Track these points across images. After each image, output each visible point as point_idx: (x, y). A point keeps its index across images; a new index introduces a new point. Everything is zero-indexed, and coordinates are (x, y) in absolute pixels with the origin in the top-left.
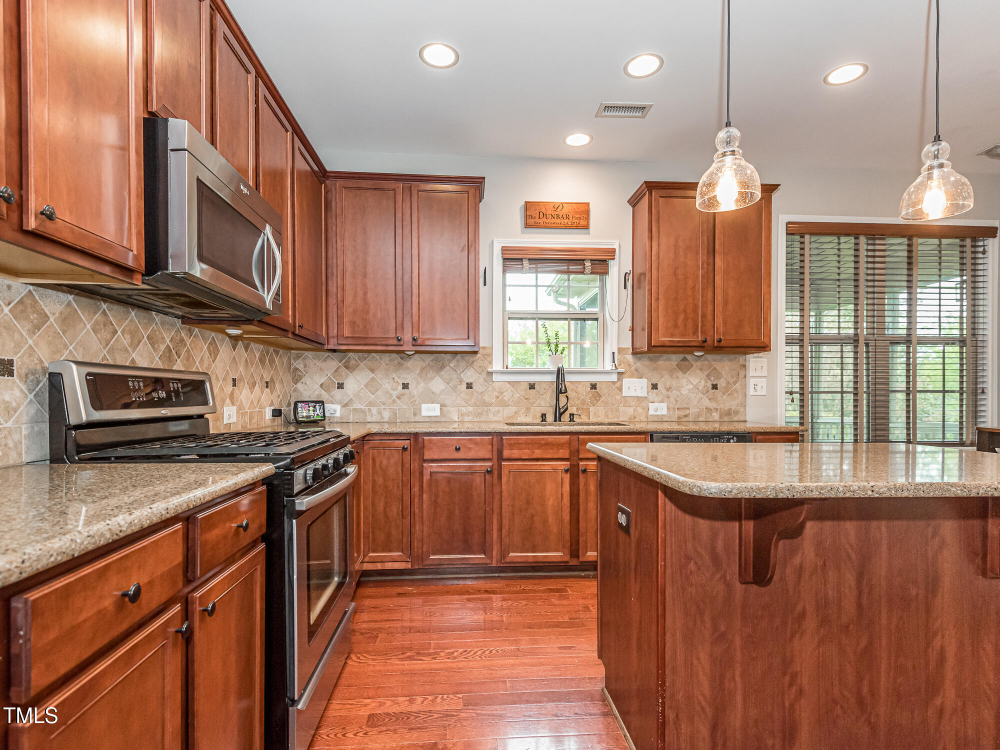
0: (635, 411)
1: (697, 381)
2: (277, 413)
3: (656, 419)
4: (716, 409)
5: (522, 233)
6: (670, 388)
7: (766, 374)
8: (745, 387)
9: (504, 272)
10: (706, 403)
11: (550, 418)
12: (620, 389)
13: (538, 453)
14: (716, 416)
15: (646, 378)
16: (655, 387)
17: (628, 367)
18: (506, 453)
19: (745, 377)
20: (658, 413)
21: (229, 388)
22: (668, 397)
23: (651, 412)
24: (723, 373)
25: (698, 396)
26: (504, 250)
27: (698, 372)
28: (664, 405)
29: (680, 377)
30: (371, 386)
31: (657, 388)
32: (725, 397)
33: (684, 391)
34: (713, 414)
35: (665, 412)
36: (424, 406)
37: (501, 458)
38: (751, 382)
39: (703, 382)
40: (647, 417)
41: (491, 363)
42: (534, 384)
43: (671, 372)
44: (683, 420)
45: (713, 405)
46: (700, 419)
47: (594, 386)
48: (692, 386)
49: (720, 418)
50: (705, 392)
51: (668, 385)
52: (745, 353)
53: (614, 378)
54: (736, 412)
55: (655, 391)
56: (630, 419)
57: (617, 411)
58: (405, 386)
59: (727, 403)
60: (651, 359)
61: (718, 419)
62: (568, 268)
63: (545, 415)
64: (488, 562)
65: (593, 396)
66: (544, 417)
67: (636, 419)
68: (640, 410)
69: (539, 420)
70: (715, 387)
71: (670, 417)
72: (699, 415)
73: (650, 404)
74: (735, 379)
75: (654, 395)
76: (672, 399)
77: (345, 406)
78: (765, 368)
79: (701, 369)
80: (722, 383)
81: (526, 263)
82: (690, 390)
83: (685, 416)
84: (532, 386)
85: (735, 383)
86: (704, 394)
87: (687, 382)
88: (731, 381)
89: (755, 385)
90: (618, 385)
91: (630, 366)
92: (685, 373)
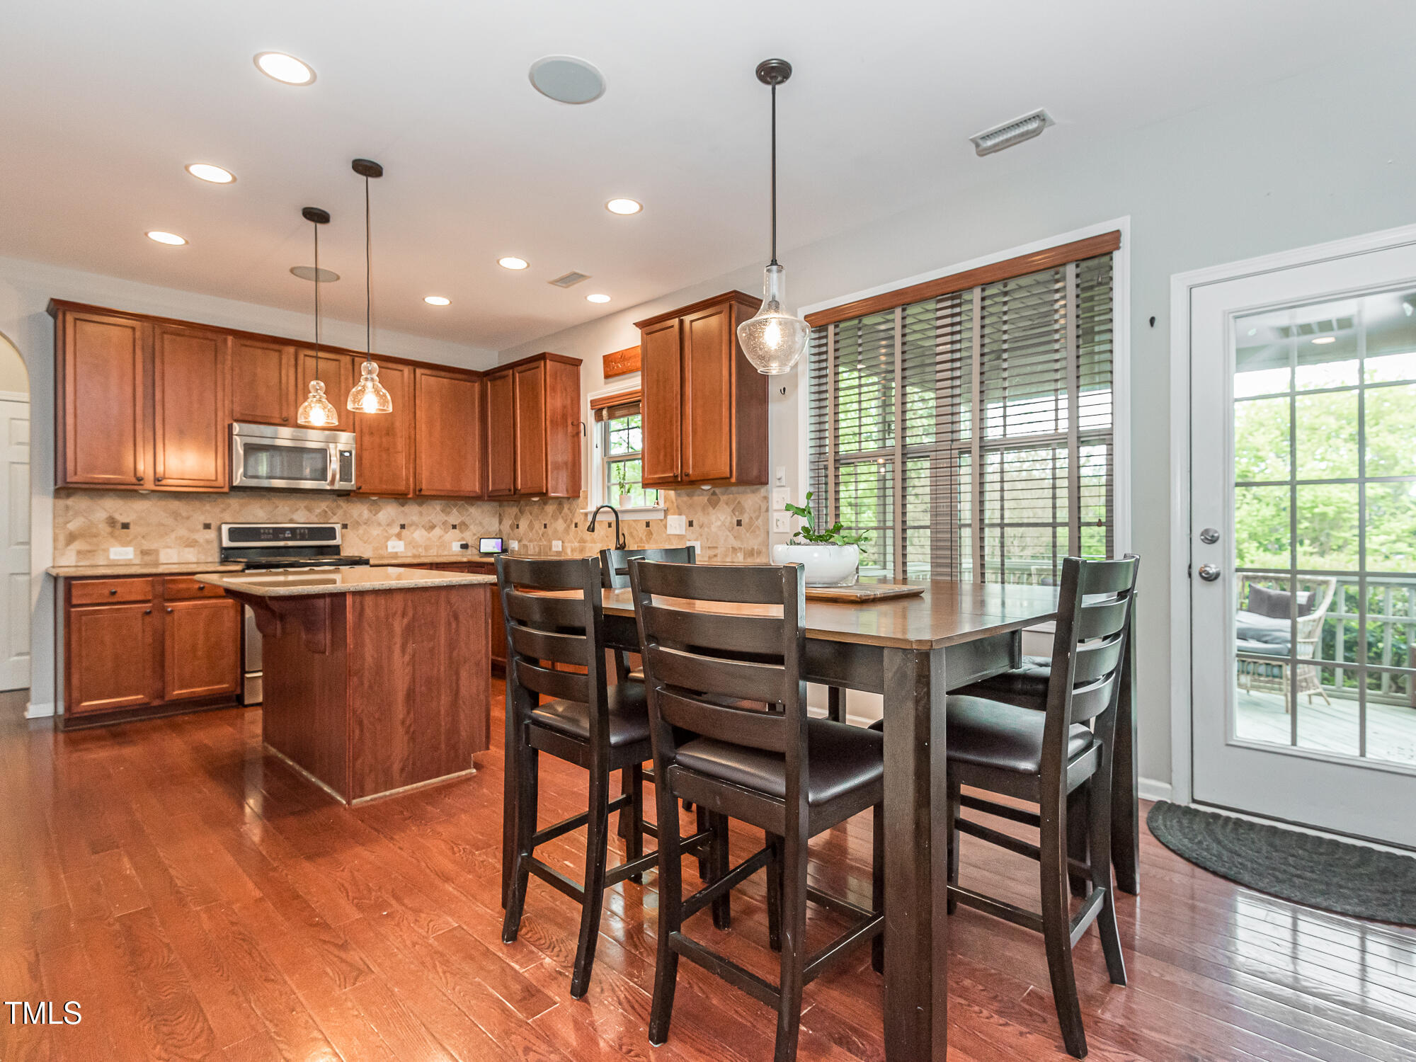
1: (725, 517)
2: (464, 547)
4: (740, 549)
5: (606, 383)
6: (704, 525)
8: (767, 522)
10: (733, 542)
12: (666, 527)
14: (741, 557)
15: (685, 514)
16: (691, 524)
17: (671, 504)
19: (767, 510)
21: (397, 529)
22: (702, 535)
24: (747, 507)
25: (726, 534)
27: (725, 506)
28: (699, 545)
29: (711, 513)
30: (531, 526)
31: (693, 526)
32: (748, 535)
33: (714, 529)
34: (738, 555)
36: (554, 543)
38: (774, 516)
39: (729, 518)
41: (587, 504)
42: (611, 523)
43: (704, 508)
45: (737, 544)
47: (648, 524)
48: (721, 523)
50: (731, 529)
51: (702, 520)
53: (662, 515)
54: (759, 553)
55: (691, 528)
58: (545, 526)
59: (750, 542)
60: (688, 494)
61: (742, 561)
65: (647, 534)
70: (739, 523)
72: (727, 556)
74: (757, 513)
75: (691, 533)
76: (705, 537)
77: (519, 541)
79: (727, 504)
80: (745, 520)
82: (719, 527)
83: (716, 557)
84: (610, 525)
85: (757, 518)
86: (731, 532)
87: (717, 517)
88: (754, 516)
89: (777, 520)
90: (664, 522)
91: (672, 502)
92: (714, 508)
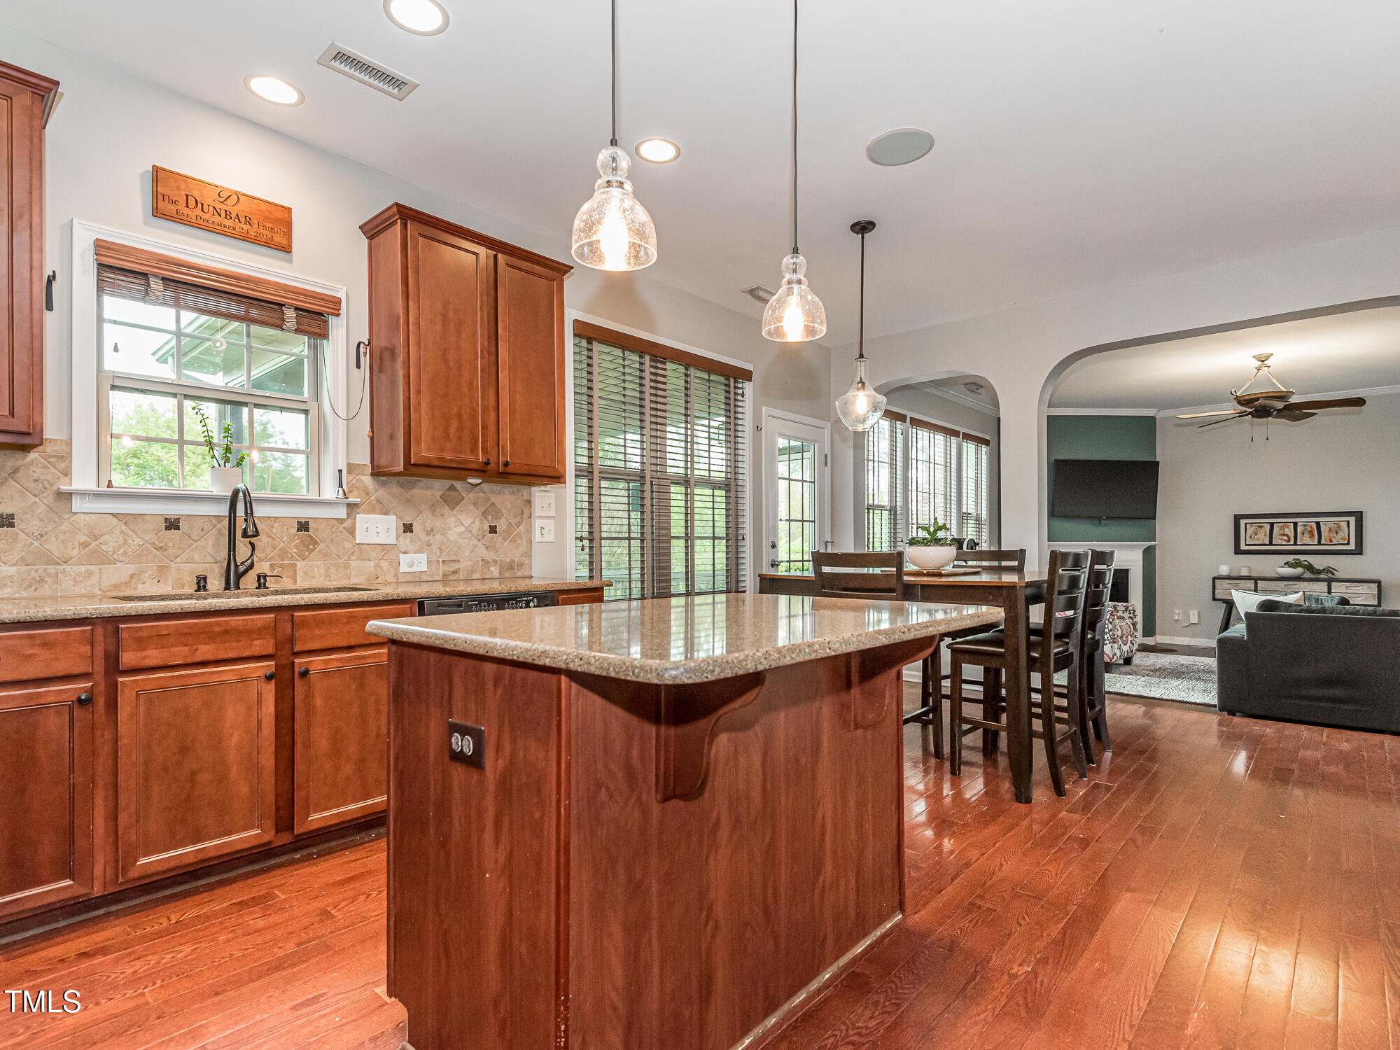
0: (377, 566)
1: (469, 521)
3: (410, 579)
4: (495, 562)
6: (432, 530)
7: (554, 515)
8: (529, 530)
9: (100, 290)
10: (482, 552)
11: (215, 584)
12: (352, 531)
13: (206, 651)
14: (495, 571)
15: (395, 514)
16: (408, 528)
17: (365, 496)
18: (128, 658)
19: (530, 517)
20: (415, 569)
22: (429, 545)
23: (403, 568)
24: (504, 511)
25: (471, 543)
26: (101, 247)
27: (471, 507)
28: (423, 557)
29: (447, 515)
31: (411, 531)
32: (506, 543)
33: (452, 536)
34: (491, 569)
35: (424, 567)
37: (113, 667)
38: (538, 523)
39: (477, 523)
40: (396, 576)
41: (67, 473)
42: (177, 520)
43: (433, 508)
44: (451, 578)
45: (490, 556)
46: (475, 576)
47: (303, 526)
48: (462, 529)
49: (500, 574)
50: (480, 537)
51: (429, 524)
52: (531, 484)
53: (342, 513)
54: (521, 565)
55: (409, 534)
56: (368, 580)
57: (347, 567)
59: (509, 552)
60: (402, 485)
61: (498, 576)
62: (247, 312)
63: (205, 578)
64: (83, 891)
65: (302, 542)
66: (201, 583)
67: (379, 580)
68: (384, 564)
69: (190, 589)
70: (493, 530)
71: (432, 575)
72: (473, 571)
73: (401, 555)
74: (518, 519)
75: (408, 541)
76: (435, 547)
78: (553, 505)
79: (475, 504)
80: (502, 525)
81: (156, 285)
82: (460, 534)
83: (455, 572)
84: (172, 524)
85: (518, 524)
86: (479, 540)
87: (456, 521)
88: (513, 521)
89: (542, 528)
90: (349, 524)
91: (367, 493)
92: (453, 509)
